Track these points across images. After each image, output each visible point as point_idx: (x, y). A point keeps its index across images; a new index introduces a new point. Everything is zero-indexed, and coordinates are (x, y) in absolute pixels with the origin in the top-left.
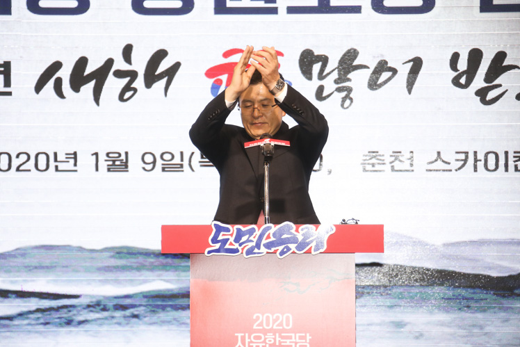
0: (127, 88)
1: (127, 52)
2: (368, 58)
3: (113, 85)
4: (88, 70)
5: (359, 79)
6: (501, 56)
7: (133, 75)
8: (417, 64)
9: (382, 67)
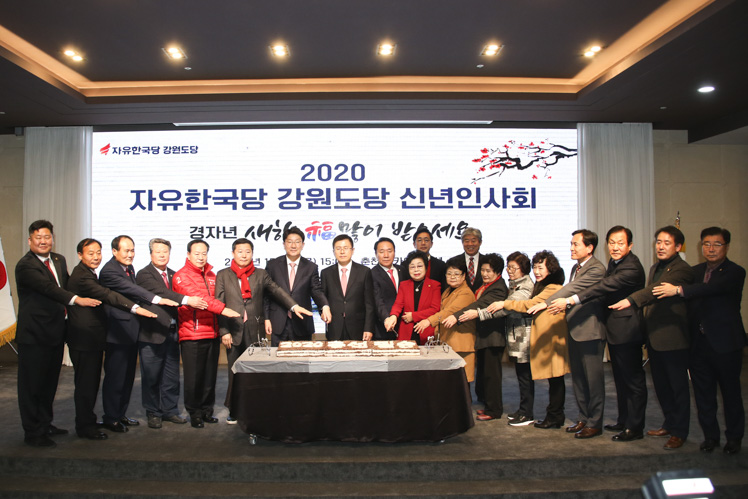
0: (278, 235)
1: (277, 222)
2: (363, 224)
3: (272, 234)
4: (264, 229)
5: (360, 232)
6: (409, 224)
7: (279, 231)
8: (380, 226)
9: (368, 228)
